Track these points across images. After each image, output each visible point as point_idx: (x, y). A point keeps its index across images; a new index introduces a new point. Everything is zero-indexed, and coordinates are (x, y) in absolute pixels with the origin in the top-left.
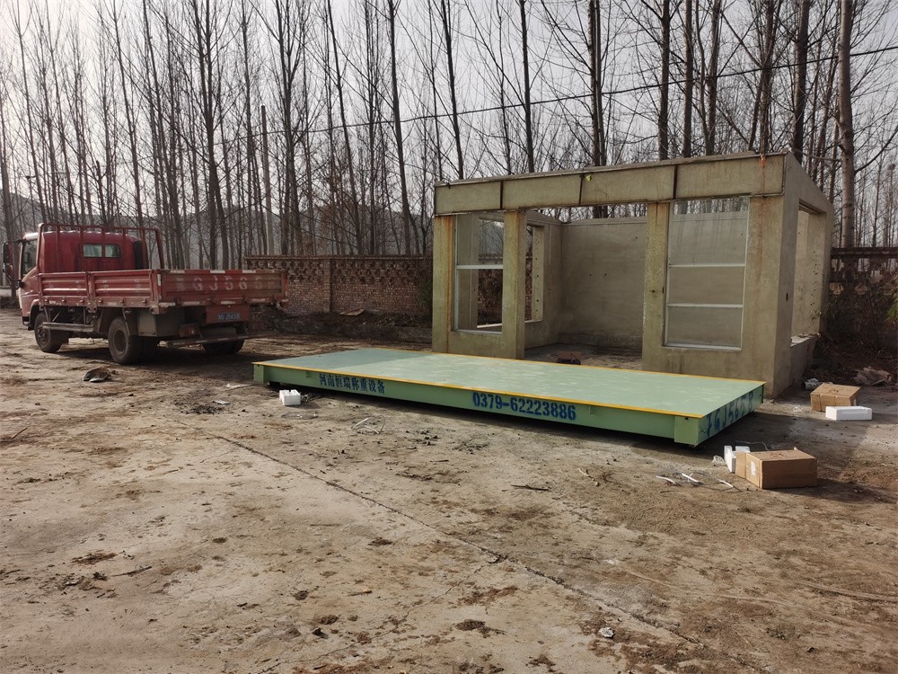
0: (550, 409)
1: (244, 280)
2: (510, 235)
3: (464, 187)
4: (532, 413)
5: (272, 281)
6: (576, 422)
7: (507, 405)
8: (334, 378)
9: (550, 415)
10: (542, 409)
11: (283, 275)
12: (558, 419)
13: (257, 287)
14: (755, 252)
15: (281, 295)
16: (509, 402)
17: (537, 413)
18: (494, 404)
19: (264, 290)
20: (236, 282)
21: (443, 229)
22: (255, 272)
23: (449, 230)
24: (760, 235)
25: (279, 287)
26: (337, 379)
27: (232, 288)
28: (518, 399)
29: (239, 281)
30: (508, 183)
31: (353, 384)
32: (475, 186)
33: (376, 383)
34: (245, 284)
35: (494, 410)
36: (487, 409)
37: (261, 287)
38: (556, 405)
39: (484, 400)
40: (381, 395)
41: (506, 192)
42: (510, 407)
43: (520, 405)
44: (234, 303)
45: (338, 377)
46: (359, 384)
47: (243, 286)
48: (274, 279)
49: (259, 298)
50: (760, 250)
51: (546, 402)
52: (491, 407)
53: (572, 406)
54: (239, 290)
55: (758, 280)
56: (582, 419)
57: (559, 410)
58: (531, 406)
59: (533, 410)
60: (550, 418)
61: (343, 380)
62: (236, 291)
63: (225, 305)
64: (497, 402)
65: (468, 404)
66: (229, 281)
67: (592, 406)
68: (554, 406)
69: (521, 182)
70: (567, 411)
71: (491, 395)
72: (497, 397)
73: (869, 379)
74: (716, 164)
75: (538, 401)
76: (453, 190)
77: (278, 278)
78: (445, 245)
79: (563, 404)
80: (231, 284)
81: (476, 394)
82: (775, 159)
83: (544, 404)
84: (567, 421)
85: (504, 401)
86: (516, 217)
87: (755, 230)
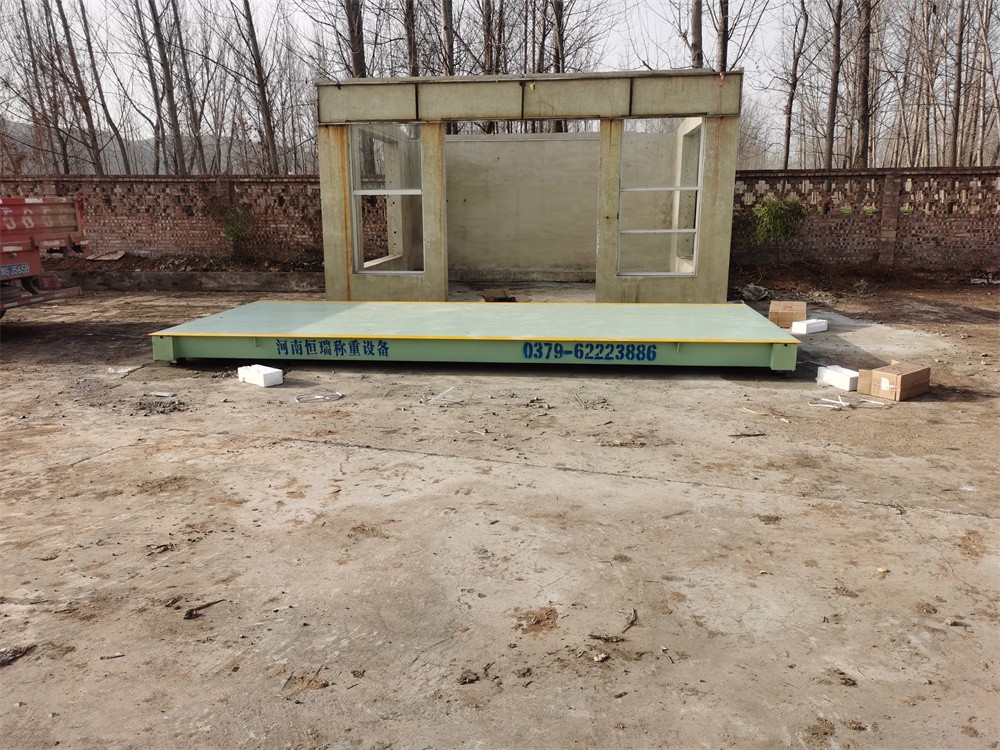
0: (625, 352)
1: (28, 214)
2: (431, 153)
3: (361, 89)
4: (602, 358)
5: (64, 214)
6: (657, 362)
7: (570, 352)
8: (303, 344)
9: (625, 358)
10: (616, 352)
11: (76, 206)
12: (635, 362)
13: (46, 224)
14: (710, 174)
15: (78, 234)
16: (573, 349)
17: (607, 358)
18: (553, 353)
19: (56, 228)
20: (17, 216)
21: (333, 143)
22: (40, 201)
23: (342, 146)
24: (717, 157)
25: (74, 223)
26: (307, 345)
27: (14, 225)
28: (584, 345)
29: (22, 215)
30: (425, 86)
31: (336, 349)
32: (378, 88)
33: (376, 344)
34: (30, 220)
35: (552, 360)
36: (543, 360)
37: (51, 224)
38: (633, 346)
39: (539, 350)
40: (384, 358)
41: (422, 98)
42: (573, 355)
43: (586, 351)
44: (20, 249)
45: (309, 343)
46: (347, 347)
47: (28, 222)
48: (66, 210)
49: (53, 240)
50: (716, 172)
51: (620, 345)
52: (548, 357)
53: (653, 346)
54: (24, 228)
55: (714, 204)
56: (663, 359)
57: (636, 352)
58: (601, 352)
59: (603, 355)
60: (625, 361)
61: (318, 345)
62: (20, 230)
63: (9, 253)
64: (556, 351)
65: (517, 357)
66: (9, 215)
67: (681, 343)
68: (631, 349)
69: (443, 87)
70: (646, 352)
71: (548, 344)
72: (556, 345)
73: (754, 295)
74: (674, 80)
75: (610, 345)
76: (344, 92)
77: (72, 210)
78: (336, 164)
79: (642, 345)
80: (12, 219)
81: (527, 344)
82: (732, 77)
83: (618, 347)
84: (646, 362)
85: (565, 348)
86: (438, 129)
87: (711, 152)
